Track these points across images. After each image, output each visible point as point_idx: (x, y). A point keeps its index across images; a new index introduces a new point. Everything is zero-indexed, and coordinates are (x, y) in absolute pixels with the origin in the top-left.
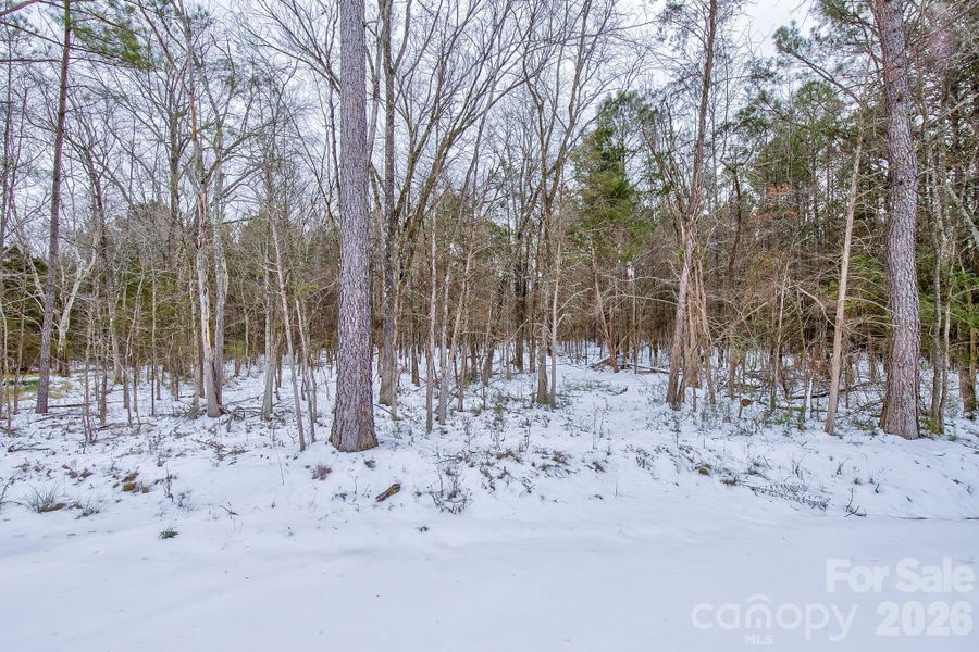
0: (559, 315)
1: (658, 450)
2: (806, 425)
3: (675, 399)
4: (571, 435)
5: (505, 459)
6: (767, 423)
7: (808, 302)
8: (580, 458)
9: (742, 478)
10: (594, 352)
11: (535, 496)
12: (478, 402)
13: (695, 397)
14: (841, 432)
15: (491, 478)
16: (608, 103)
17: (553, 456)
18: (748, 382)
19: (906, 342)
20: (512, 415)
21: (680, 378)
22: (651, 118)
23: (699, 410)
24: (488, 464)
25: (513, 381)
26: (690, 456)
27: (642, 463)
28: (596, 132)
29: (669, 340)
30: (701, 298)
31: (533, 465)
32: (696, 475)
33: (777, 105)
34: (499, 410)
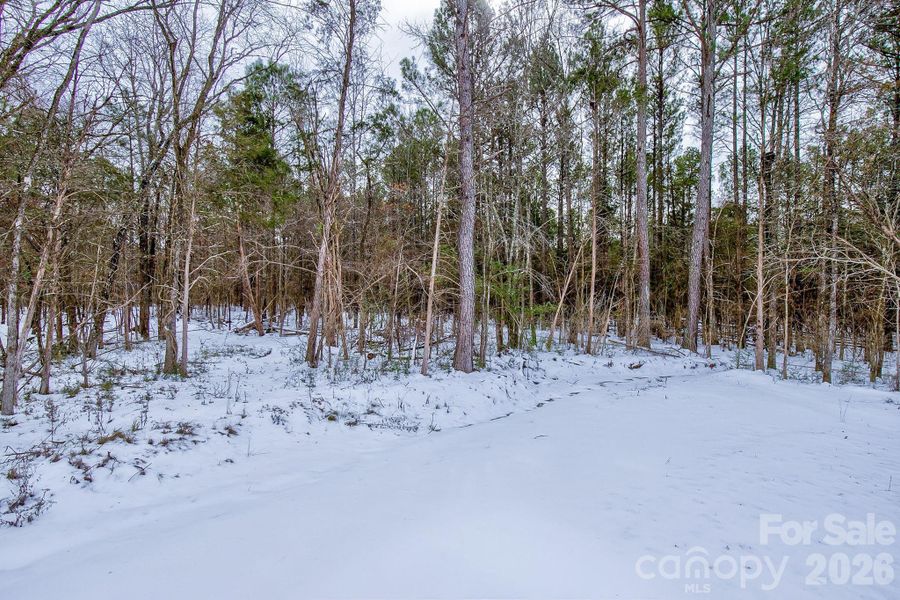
0: (192, 278)
1: (293, 406)
2: (410, 370)
3: (313, 358)
4: (203, 403)
5: (110, 443)
6: (384, 371)
7: (413, 277)
8: (211, 426)
9: (362, 418)
10: (239, 316)
11: (151, 476)
12: (75, 379)
13: (330, 355)
14: (431, 373)
15: (87, 469)
16: (259, 68)
17: (178, 429)
18: (375, 339)
19: (467, 307)
20: (127, 390)
21: (318, 338)
22: (299, 96)
23: (333, 366)
24: (84, 453)
25: (134, 351)
26: (321, 407)
27: (277, 420)
28: (244, 93)
29: (308, 304)
30: (337, 268)
31: (151, 443)
32: (326, 423)
33: (402, 119)
34: (107, 386)
